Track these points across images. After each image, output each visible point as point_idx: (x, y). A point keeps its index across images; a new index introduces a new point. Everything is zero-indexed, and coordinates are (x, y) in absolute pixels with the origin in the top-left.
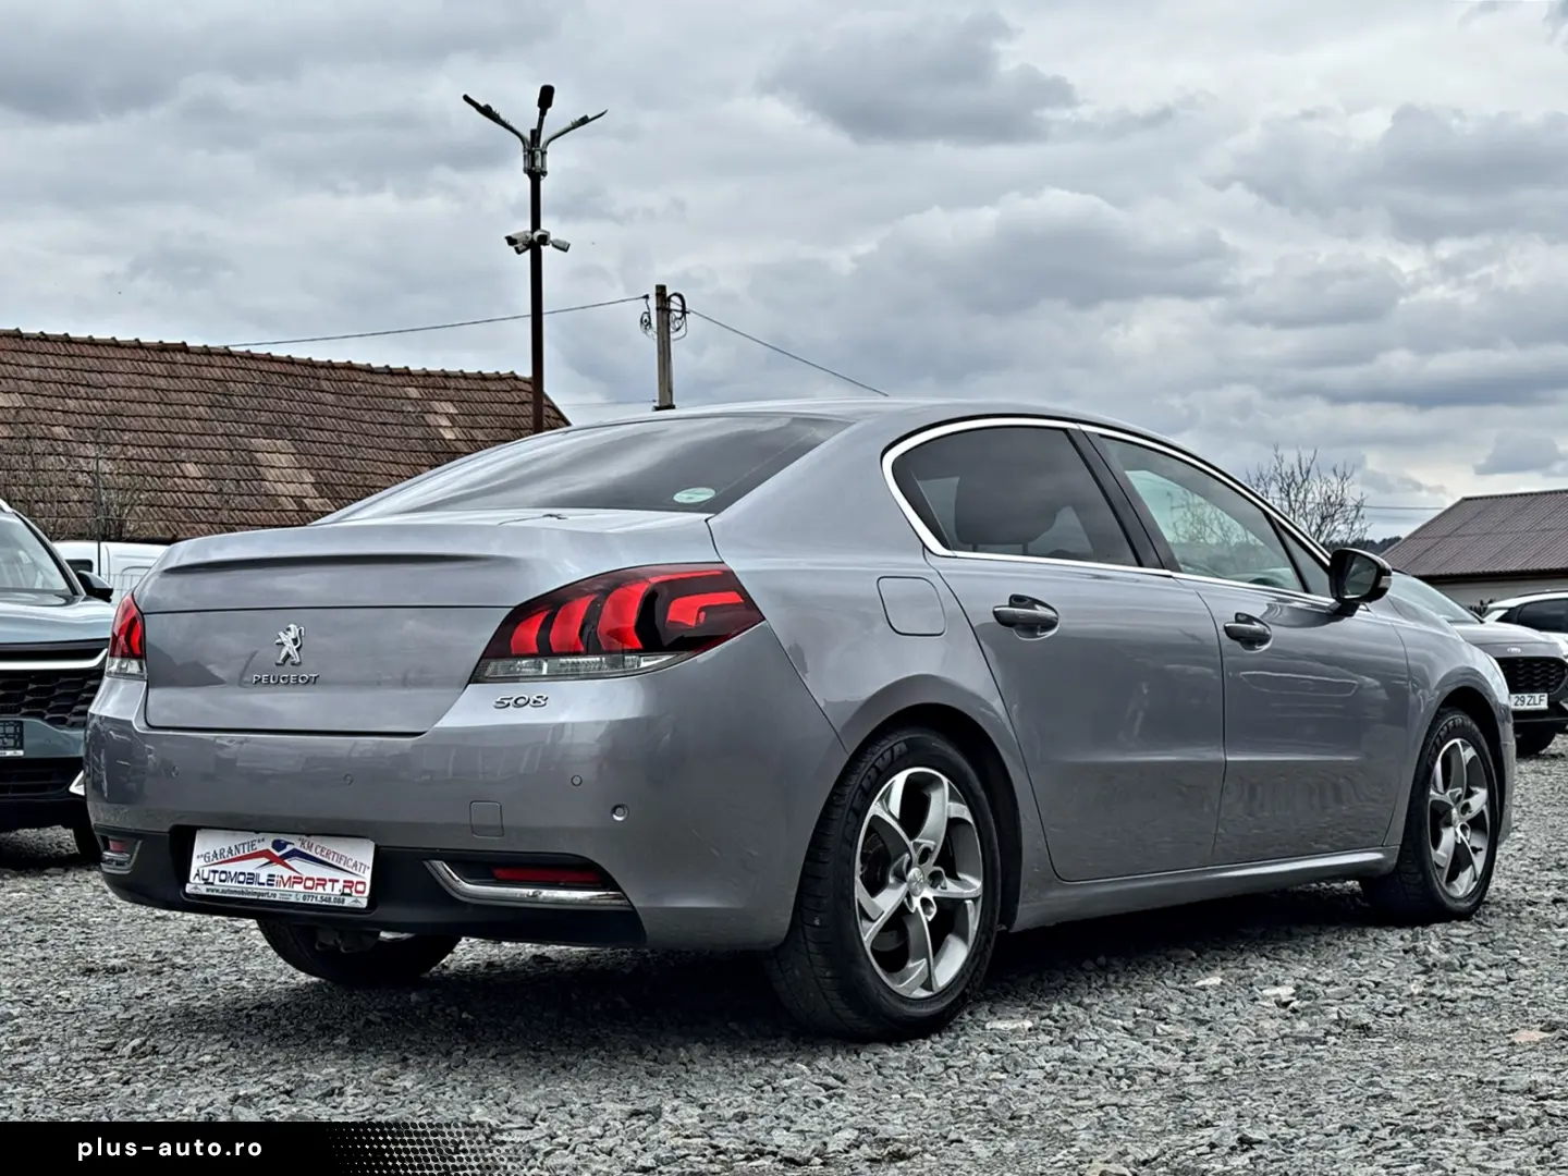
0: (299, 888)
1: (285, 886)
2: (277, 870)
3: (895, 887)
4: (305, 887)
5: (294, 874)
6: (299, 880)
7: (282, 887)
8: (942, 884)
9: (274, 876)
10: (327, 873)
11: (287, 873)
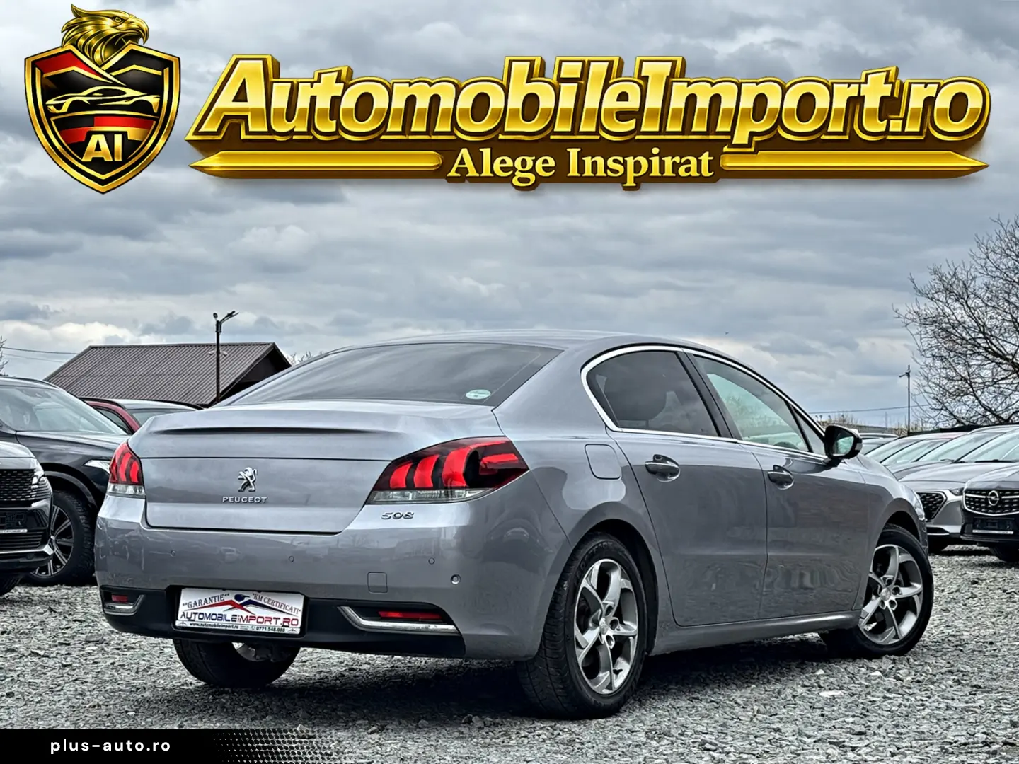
0: (254, 622)
1: (244, 621)
2: (239, 612)
3: (593, 629)
4: (258, 622)
5: (249, 615)
6: (253, 618)
7: (242, 622)
8: (617, 627)
9: (236, 616)
10: (273, 614)
11: (245, 614)
